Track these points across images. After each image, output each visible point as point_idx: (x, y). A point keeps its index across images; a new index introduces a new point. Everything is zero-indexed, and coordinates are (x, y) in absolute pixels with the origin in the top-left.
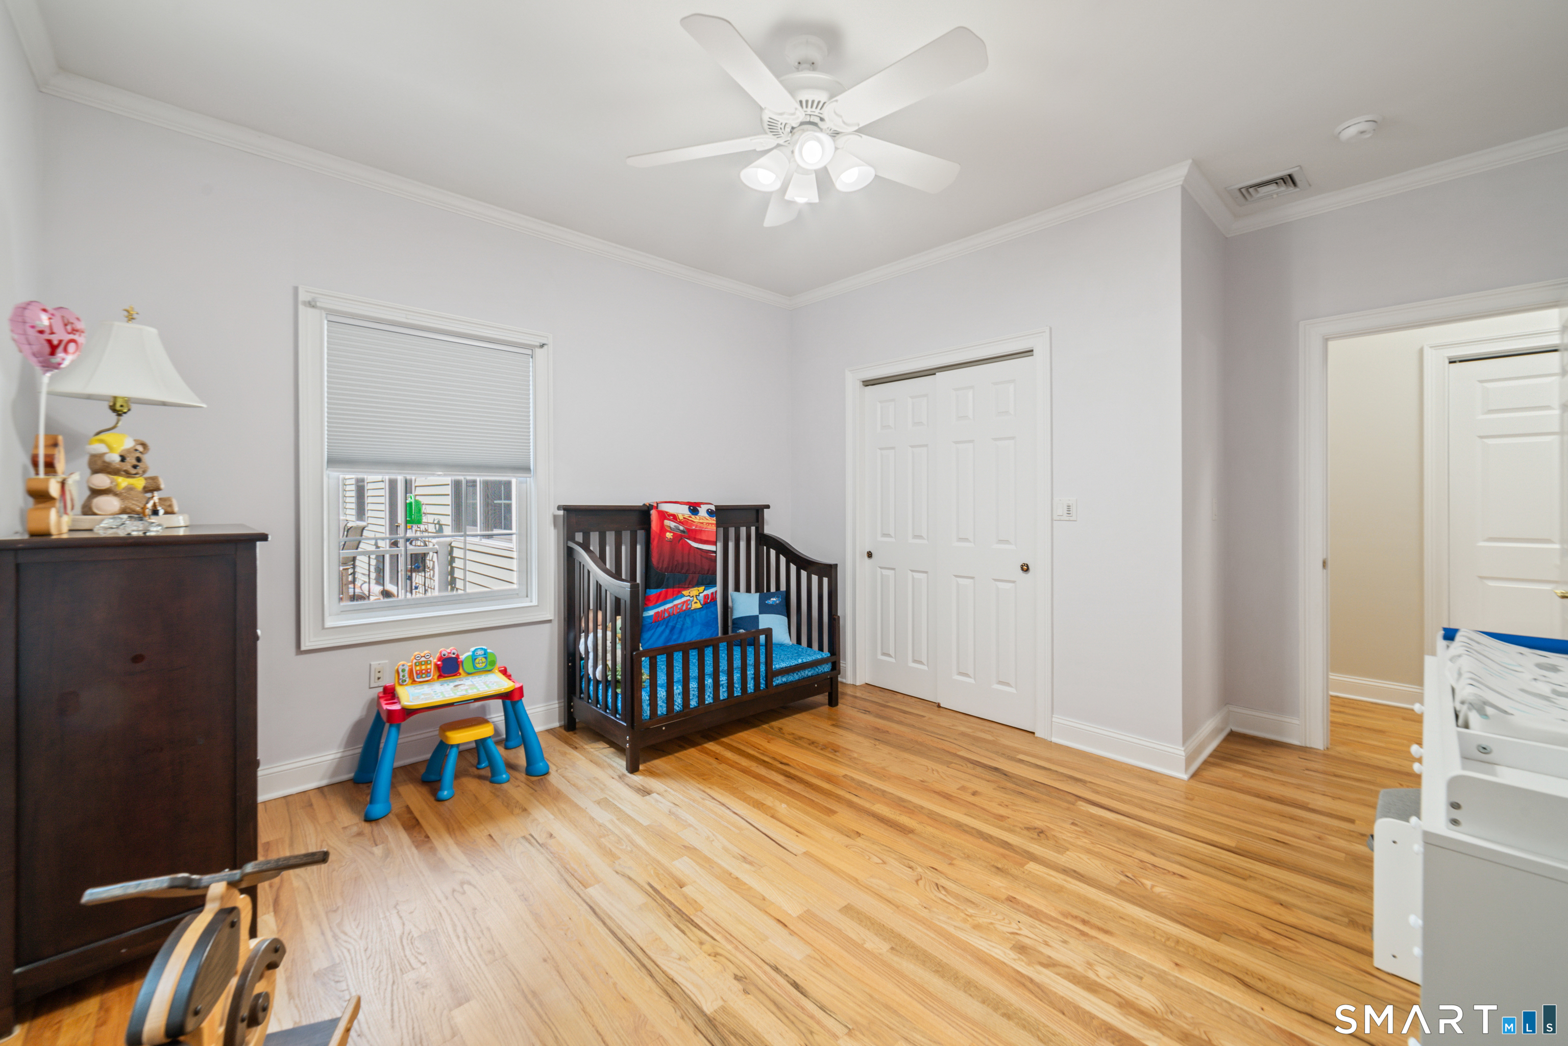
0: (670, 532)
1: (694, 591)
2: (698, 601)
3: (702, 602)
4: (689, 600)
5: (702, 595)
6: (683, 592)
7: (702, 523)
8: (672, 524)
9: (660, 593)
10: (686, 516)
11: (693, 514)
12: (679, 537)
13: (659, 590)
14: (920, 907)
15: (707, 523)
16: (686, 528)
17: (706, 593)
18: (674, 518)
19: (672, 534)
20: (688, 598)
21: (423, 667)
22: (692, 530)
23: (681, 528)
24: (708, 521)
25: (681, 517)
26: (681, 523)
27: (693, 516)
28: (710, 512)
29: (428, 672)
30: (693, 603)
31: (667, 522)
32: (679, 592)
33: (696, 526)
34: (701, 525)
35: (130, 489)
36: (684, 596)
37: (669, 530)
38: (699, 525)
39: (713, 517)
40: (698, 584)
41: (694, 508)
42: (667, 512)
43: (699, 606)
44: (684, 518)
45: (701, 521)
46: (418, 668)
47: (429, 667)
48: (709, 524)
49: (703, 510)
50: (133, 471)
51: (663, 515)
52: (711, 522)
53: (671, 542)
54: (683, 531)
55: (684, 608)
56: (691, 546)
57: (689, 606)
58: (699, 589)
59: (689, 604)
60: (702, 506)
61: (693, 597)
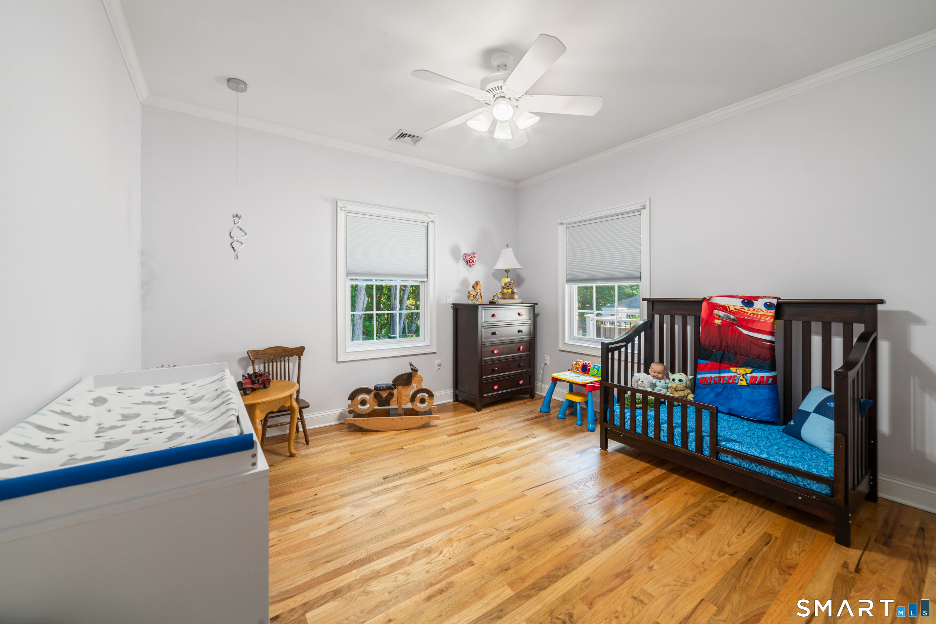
0: (718, 319)
1: (741, 371)
2: (744, 380)
3: (748, 382)
4: (736, 376)
5: (749, 375)
6: (731, 369)
7: (757, 314)
8: (722, 314)
9: (707, 364)
10: (738, 308)
11: (746, 306)
12: (728, 325)
13: (705, 362)
14: (472, 524)
15: (761, 315)
16: (737, 318)
17: (754, 374)
18: (725, 308)
19: (721, 321)
20: (736, 374)
21: (577, 366)
22: (744, 320)
23: (732, 317)
24: (763, 313)
25: (732, 308)
26: (731, 313)
27: (745, 308)
28: (768, 306)
29: (578, 369)
30: (740, 379)
31: (716, 312)
32: (729, 368)
33: (749, 316)
34: (756, 316)
35: (508, 292)
36: (732, 372)
37: (717, 317)
38: (752, 315)
39: (772, 310)
40: (747, 365)
41: (749, 301)
42: (717, 304)
43: (744, 383)
44: (735, 309)
45: (755, 312)
46: (576, 366)
47: (579, 366)
48: (764, 315)
49: (759, 305)
50: (507, 288)
51: (714, 306)
52: (766, 314)
53: (719, 327)
54: (734, 320)
55: (731, 381)
56: (741, 333)
57: (735, 381)
58: (746, 369)
59: (736, 380)
60: (759, 300)
61: (739, 374)
